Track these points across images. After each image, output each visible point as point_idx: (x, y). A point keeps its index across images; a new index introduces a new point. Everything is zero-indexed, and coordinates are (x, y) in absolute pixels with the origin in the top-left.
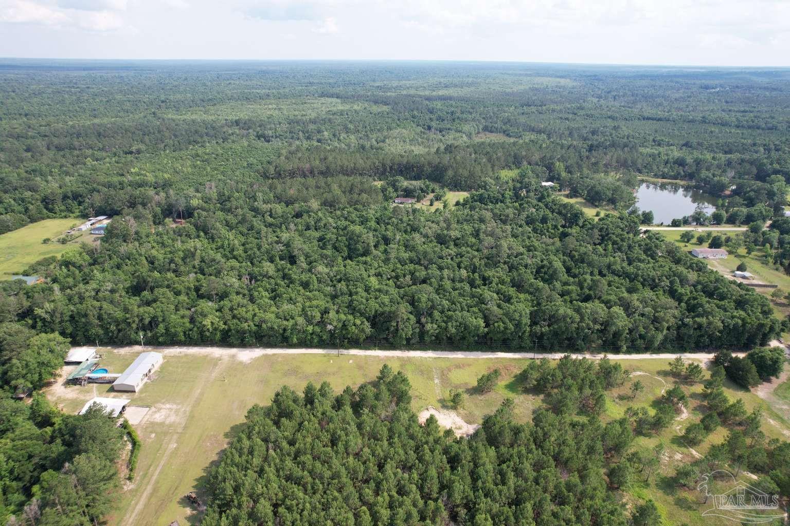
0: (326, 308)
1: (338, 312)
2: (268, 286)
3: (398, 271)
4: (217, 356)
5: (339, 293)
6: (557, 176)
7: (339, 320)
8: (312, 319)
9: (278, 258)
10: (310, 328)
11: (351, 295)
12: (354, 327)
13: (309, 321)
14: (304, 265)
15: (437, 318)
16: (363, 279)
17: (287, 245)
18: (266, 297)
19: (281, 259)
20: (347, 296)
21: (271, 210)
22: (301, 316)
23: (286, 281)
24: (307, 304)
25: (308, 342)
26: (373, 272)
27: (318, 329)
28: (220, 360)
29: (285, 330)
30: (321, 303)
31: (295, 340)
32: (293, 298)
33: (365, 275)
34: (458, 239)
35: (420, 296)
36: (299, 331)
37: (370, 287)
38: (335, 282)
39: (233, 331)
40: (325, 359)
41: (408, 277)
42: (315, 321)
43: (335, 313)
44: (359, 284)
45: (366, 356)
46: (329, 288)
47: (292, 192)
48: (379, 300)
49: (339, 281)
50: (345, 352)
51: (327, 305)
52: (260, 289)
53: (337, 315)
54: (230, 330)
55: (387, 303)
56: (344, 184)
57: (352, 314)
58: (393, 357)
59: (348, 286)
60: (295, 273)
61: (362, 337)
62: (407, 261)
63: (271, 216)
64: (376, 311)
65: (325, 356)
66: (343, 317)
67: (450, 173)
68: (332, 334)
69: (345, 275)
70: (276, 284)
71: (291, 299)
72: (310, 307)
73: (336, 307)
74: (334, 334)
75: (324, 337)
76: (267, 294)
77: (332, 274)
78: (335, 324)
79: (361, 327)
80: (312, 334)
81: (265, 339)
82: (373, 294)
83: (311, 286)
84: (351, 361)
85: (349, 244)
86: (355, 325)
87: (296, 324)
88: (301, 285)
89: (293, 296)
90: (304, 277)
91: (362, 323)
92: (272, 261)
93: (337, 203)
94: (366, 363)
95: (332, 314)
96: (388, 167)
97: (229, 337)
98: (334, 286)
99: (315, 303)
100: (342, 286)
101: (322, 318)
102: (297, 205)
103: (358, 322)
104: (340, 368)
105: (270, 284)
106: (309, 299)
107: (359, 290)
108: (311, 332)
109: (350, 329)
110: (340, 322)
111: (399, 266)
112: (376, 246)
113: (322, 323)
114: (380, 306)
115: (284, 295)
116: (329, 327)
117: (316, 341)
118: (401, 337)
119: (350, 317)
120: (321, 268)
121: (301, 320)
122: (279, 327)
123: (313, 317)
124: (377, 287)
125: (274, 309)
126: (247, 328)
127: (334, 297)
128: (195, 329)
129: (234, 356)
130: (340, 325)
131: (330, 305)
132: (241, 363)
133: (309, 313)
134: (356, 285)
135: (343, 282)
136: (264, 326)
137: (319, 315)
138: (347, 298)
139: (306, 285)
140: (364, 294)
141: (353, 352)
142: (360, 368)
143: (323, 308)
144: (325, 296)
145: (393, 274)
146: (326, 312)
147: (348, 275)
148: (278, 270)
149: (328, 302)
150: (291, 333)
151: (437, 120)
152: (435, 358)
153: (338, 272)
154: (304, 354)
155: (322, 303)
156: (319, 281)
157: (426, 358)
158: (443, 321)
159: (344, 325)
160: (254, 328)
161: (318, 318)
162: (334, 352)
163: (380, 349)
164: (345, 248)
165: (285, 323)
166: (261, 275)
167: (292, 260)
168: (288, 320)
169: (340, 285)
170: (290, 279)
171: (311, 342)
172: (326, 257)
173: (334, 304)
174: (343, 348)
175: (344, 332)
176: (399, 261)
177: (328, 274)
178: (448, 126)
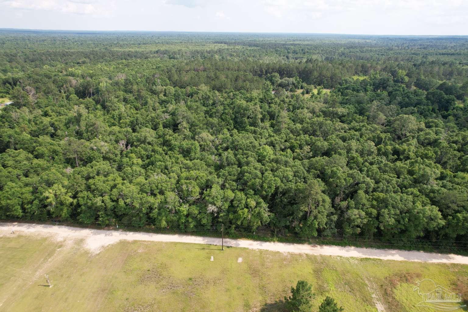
0: (208, 181)
1: (223, 187)
2: (143, 152)
3: (293, 141)
4: (60, 239)
5: (225, 163)
6: (400, 80)
7: (225, 199)
8: (188, 195)
9: (161, 126)
10: (185, 208)
11: (240, 165)
12: (246, 210)
13: (183, 197)
14: (187, 132)
15: (364, 201)
16: (254, 147)
17: (173, 114)
18: (138, 164)
19: (165, 126)
20: (236, 166)
21: (165, 90)
22: (173, 190)
23: (165, 148)
24: (184, 174)
25: (182, 226)
26: (264, 141)
27: (195, 210)
28: (61, 246)
29: (151, 208)
30: (201, 174)
31: (164, 223)
32: (169, 167)
33: (256, 143)
34: (344, 116)
35: (335, 169)
36: (170, 211)
37: (264, 157)
38: (220, 151)
39: (83, 207)
40: (203, 253)
41: (307, 148)
42: (191, 199)
43: (219, 188)
44: (250, 153)
45: (261, 251)
46: (213, 157)
47: (186, 79)
48: (279, 173)
49: (226, 149)
50: (232, 242)
51: (210, 177)
52: (133, 155)
53: (222, 192)
54: (78, 205)
55: (291, 178)
56: (230, 76)
57: (242, 190)
58: (300, 255)
59: (235, 155)
60: (176, 139)
61: (257, 223)
62: (301, 132)
63: (165, 95)
64: (277, 188)
65: (203, 248)
66: (230, 194)
67: (316, 74)
68: (215, 218)
69: (233, 142)
70: (153, 151)
71: (166, 168)
72: (187, 178)
73: (221, 180)
74: (217, 217)
75: (204, 221)
76: (140, 161)
77: (217, 142)
78: (219, 204)
79: (257, 210)
80: (187, 216)
81: (125, 220)
82: (268, 166)
83: (193, 154)
84: (240, 260)
85: (236, 117)
86: (247, 206)
87: (166, 202)
88: (182, 153)
89: (169, 164)
90: (186, 144)
91: (258, 204)
92: (155, 128)
93: (224, 89)
94: (263, 265)
95: (215, 190)
96: (264, 71)
97: (79, 214)
98: (220, 155)
99: (193, 173)
100: (229, 154)
101: (201, 194)
102: (189, 88)
103: (253, 203)
104: (224, 271)
105: (146, 150)
106: (188, 168)
107: (250, 159)
108: (185, 213)
109: (240, 212)
110: (226, 201)
111: (291, 135)
112: (262, 120)
113: (201, 202)
114: (282, 181)
115: (158, 163)
116: (211, 208)
117: (192, 225)
118: (311, 226)
119: (241, 195)
120: (206, 135)
121: (172, 196)
122: (142, 204)
123: (189, 193)
124: (272, 157)
125: (141, 179)
126: (99, 203)
127: (219, 168)
128: (36, 202)
129: (81, 241)
130: (227, 205)
131: (213, 177)
132: (87, 253)
133: (184, 187)
134: (246, 154)
135: (229, 150)
136: (121, 203)
137: (198, 189)
138: (235, 169)
139: (186, 153)
140: (259, 165)
141: (244, 243)
142: (254, 272)
143: (203, 181)
144: (208, 165)
145: (288, 144)
146: (208, 186)
147: (236, 143)
148: (160, 137)
149: (211, 173)
150: (159, 214)
151: (293, 53)
152: (362, 260)
153: (224, 140)
154: (176, 244)
155: (203, 174)
156: (203, 149)
157: (347, 259)
158: (373, 206)
159: (232, 206)
160: (110, 204)
161: (196, 195)
162: (217, 242)
163: (281, 241)
164: (231, 121)
165: (151, 199)
166: (139, 140)
167: (175, 127)
168: (155, 195)
169: (226, 153)
170: (169, 145)
171: (186, 227)
172: (212, 125)
173: (219, 176)
174: (229, 237)
175: (231, 216)
176: (291, 132)
177: (213, 141)
178: (301, 56)
